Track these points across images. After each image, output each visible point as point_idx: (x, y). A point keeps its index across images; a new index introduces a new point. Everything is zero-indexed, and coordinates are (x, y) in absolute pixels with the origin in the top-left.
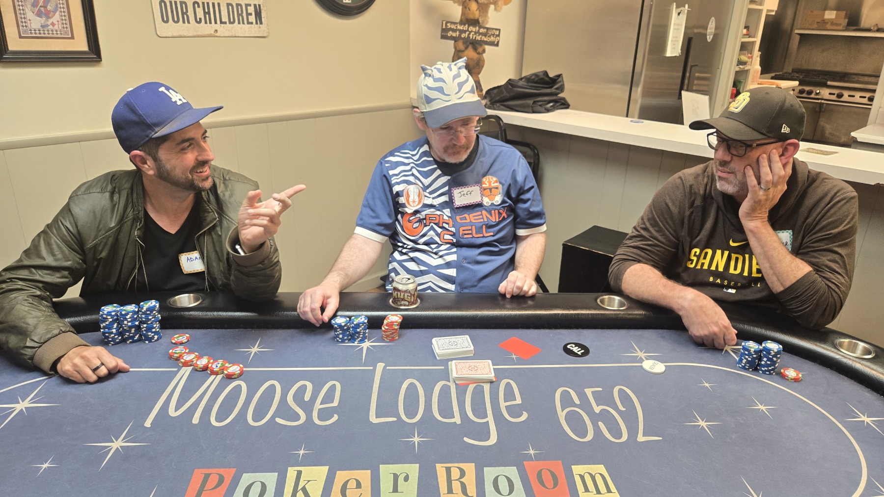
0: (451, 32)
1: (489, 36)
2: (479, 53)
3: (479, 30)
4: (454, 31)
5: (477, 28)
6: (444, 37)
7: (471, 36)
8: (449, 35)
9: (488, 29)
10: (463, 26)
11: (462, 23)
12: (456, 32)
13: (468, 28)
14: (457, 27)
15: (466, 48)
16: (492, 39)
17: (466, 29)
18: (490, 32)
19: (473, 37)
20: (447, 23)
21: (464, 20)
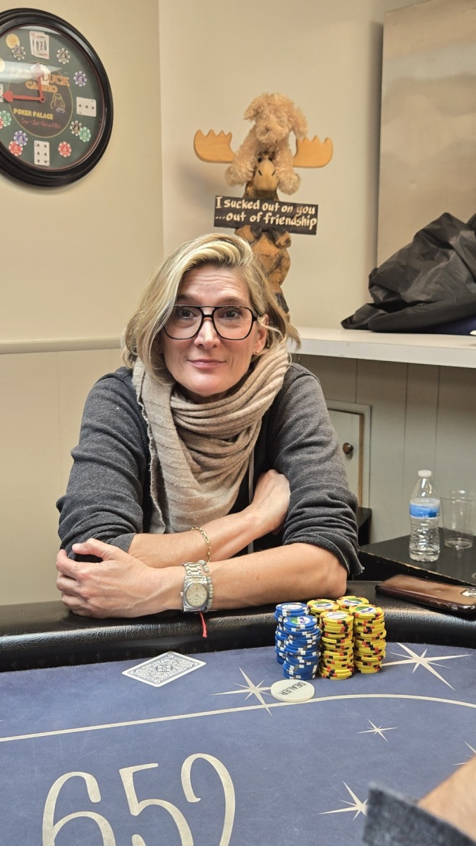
0: (231, 214)
1: (298, 218)
2: (279, 246)
3: (279, 209)
4: (236, 211)
5: (277, 206)
6: (216, 223)
7: (266, 218)
8: (228, 219)
9: (295, 205)
10: (251, 203)
11: (248, 197)
12: (241, 214)
13: (261, 206)
14: (241, 205)
16: (304, 222)
17: (258, 208)
18: (300, 211)
19: (270, 220)
20: (224, 199)
21: (250, 193)
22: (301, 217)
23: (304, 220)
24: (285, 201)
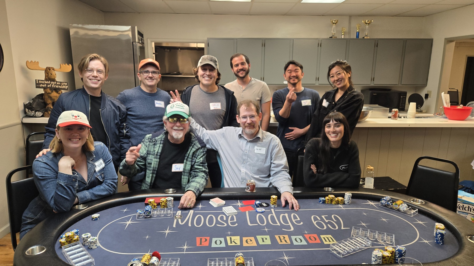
0: (42, 85)
1: (62, 86)
2: (59, 94)
3: (56, 83)
4: (43, 84)
5: (55, 82)
6: (37, 87)
7: (53, 86)
8: (41, 86)
9: (61, 82)
10: (48, 82)
11: (46, 80)
12: (45, 85)
14: (44, 82)
15: (52, 92)
16: (64, 87)
17: (50, 83)
18: (62, 84)
19: (54, 86)
20: (39, 80)
21: (47, 79)
22: (63, 85)
23: (64, 86)
24: (57, 81)
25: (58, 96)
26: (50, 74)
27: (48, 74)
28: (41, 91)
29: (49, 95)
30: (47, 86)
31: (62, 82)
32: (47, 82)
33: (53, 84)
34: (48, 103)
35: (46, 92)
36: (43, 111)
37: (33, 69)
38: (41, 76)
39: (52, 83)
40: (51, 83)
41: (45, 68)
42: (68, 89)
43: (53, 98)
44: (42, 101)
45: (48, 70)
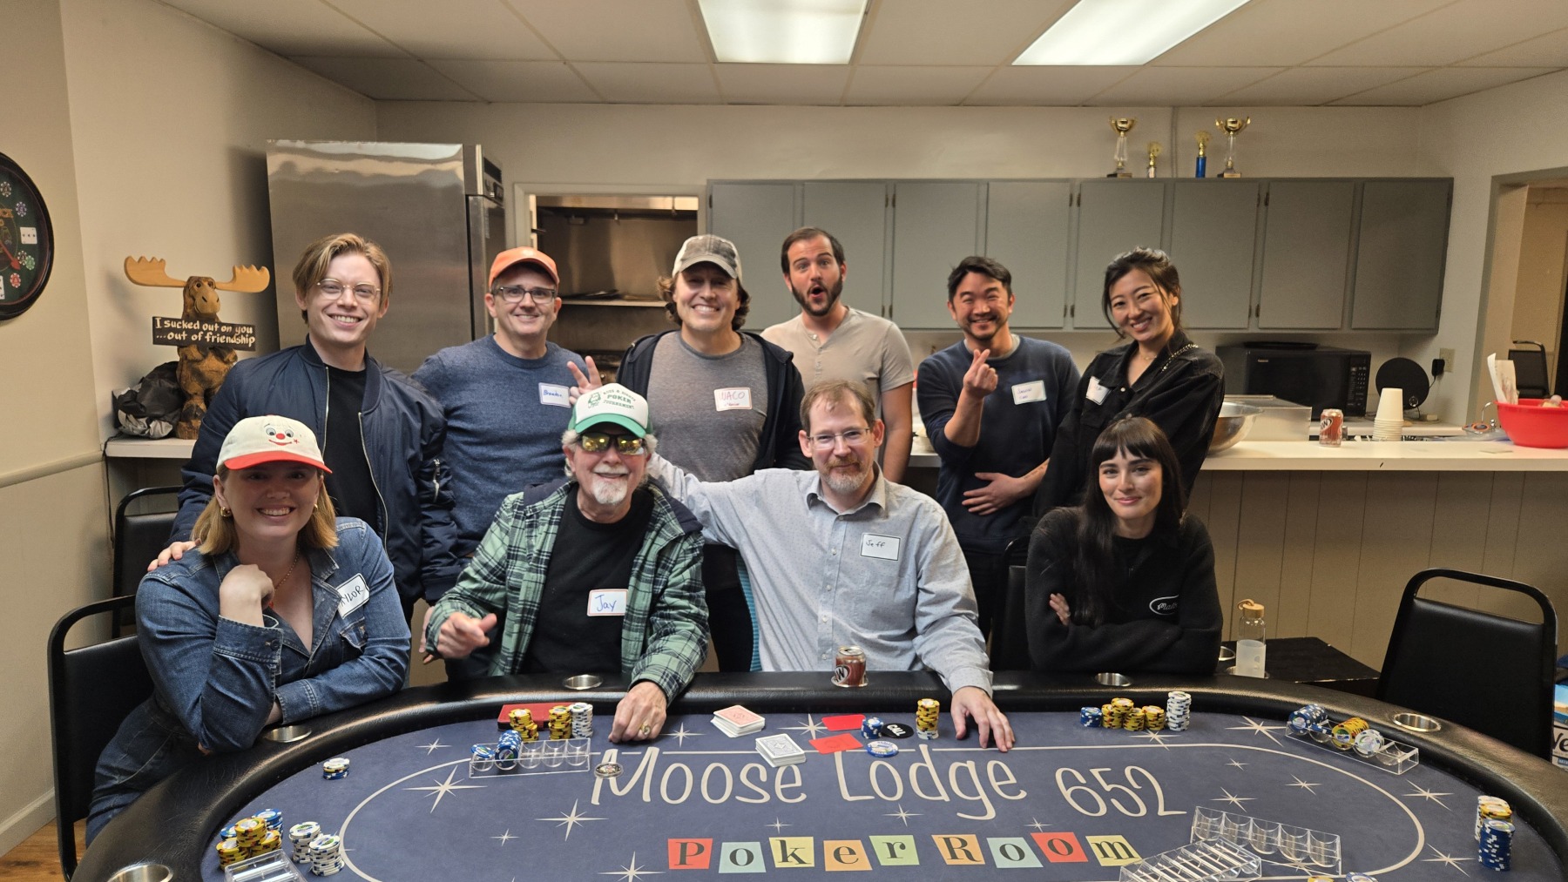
0: (172, 334)
1: (237, 337)
2: (226, 363)
3: (219, 329)
4: (176, 331)
6: (156, 342)
8: (169, 338)
9: (234, 327)
11: (187, 317)
12: (181, 333)
13: (201, 326)
14: (181, 325)
16: (243, 340)
18: (239, 331)
19: (211, 339)
20: (163, 320)
21: (191, 315)
22: (240, 335)
24: (223, 321)
25: (222, 370)
26: (199, 300)
27: (194, 300)
28: (171, 354)
29: (195, 365)
30: (188, 338)
31: (238, 325)
32: (190, 326)
33: (208, 331)
34: (191, 391)
35: (186, 357)
36: (173, 419)
37: (146, 283)
38: (173, 305)
39: (206, 327)
40: (201, 329)
41: (186, 280)
42: (257, 347)
43: (207, 375)
44: (172, 387)
45: (195, 287)
